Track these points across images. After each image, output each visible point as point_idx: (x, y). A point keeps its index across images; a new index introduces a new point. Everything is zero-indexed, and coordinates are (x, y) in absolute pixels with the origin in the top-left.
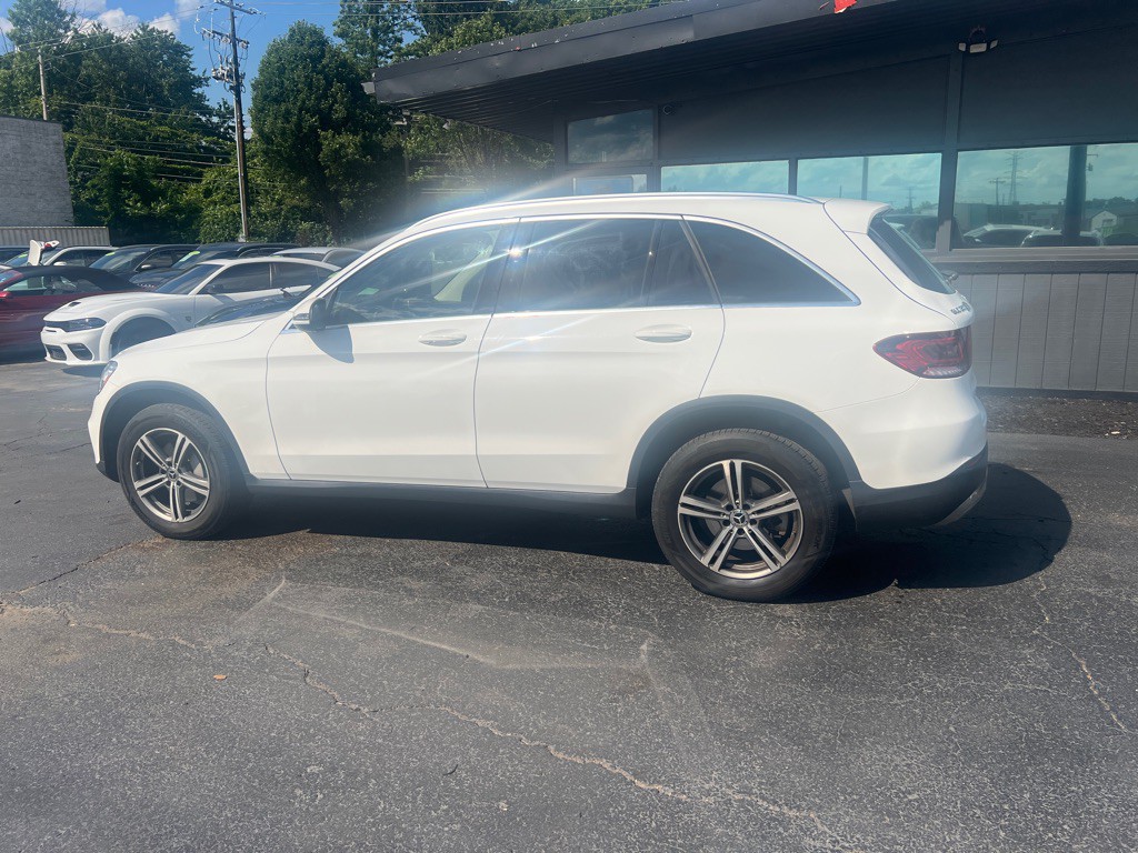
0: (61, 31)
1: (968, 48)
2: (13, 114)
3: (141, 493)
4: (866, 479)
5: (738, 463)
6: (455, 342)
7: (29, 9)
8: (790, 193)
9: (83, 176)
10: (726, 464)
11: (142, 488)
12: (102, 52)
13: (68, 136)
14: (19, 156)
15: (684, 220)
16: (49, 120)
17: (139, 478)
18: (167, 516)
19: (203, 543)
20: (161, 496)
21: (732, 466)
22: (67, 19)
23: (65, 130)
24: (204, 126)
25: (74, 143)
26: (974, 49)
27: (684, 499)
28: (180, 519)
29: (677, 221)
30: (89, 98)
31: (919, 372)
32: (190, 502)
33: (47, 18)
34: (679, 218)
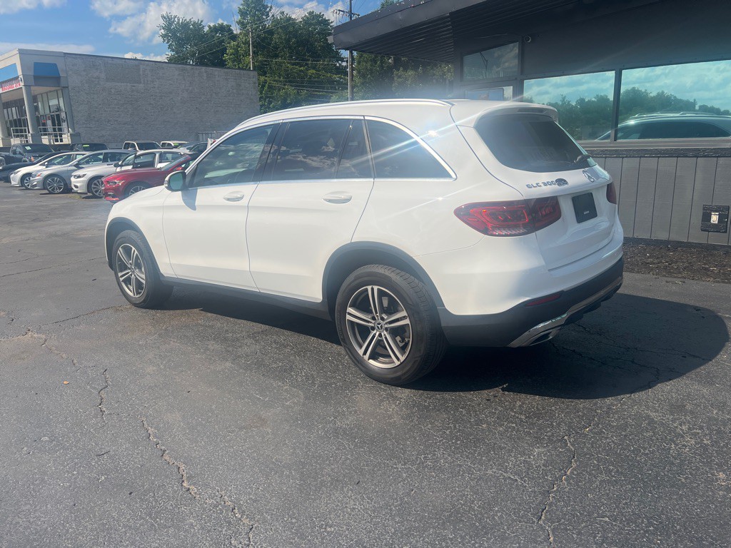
0: (264, 17)
2: (237, 67)
4: (448, 307)
5: (376, 288)
7: (248, 6)
9: (269, 101)
10: (369, 288)
12: (284, 28)
13: (262, 78)
14: (235, 91)
15: (364, 120)
16: (254, 69)
17: (121, 271)
19: (144, 310)
20: (128, 281)
21: (372, 289)
22: (268, 10)
23: (259, 75)
24: (337, 68)
25: (265, 82)
27: (350, 310)
28: (136, 296)
29: (361, 120)
30: (276, 56)
31: (485, 231)
32: (139, 286)
33: (258, 10)
34: (362, 118)
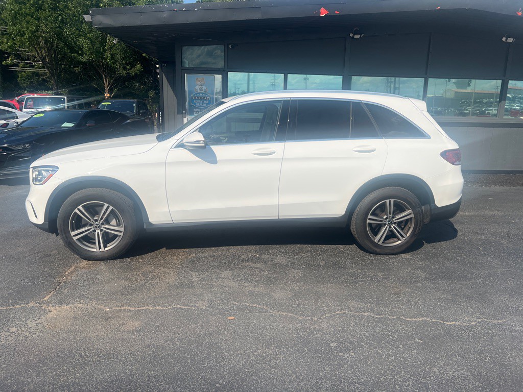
1: (354, 35)
3: (75, 238)
6: (271, 154)
8: (284, 89)
11: (75, 235)
18: (94, 249)
26: (356, 36)
